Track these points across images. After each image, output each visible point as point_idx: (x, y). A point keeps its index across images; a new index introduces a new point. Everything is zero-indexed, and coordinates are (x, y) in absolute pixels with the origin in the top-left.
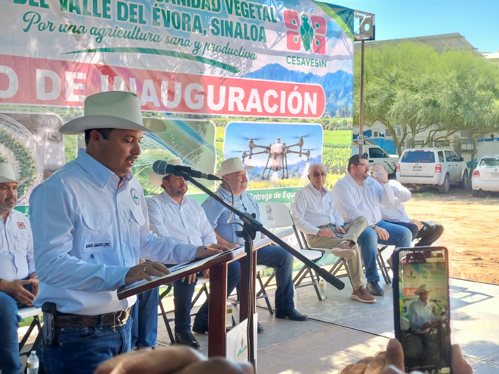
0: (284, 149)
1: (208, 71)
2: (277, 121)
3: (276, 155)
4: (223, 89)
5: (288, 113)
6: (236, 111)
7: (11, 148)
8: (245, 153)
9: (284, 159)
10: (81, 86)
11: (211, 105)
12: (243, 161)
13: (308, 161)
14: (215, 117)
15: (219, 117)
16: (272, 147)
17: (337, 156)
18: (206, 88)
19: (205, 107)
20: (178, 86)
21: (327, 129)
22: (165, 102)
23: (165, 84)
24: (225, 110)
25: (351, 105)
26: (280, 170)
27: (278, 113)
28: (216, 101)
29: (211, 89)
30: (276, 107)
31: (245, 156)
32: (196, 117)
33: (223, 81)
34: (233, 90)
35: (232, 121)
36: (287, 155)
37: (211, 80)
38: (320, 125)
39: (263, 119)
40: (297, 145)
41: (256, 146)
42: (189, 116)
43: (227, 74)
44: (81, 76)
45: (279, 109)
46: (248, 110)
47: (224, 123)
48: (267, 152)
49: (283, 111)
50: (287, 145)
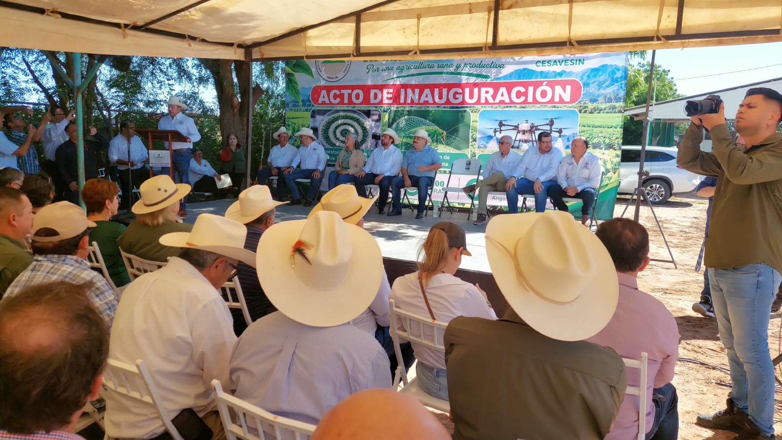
0: (532, 127)
1: (464, 79)
2: (524, 108)
3: (524, 132)
4: (476, 90)
5: (535, 101)
6: (487, 102)
7: (360, 125)
8: (495, 129)
9: (533, 135)
10: (390, 96)
11: (467, 99)
12: (495, 135)
13: (560, 137)
14: (471, 107)
15: (474, 107)
16: (519, 126)
17: (600, 135)
18: (464, 91)
19: (463, 102)
20: (445, 91)
21: (585, 112)
22: (437, 99)
23: (437, 91)
24: (478, 102)
25: (623, 92)
26: (529, 142)
27: (525, 102)
28: (471, 97)
29: (467, 90)
30: (523, 98)
31: (495, 131)
32: (457, 108)
33: (476, 85)
34: (483, 90)
35: (483, 109)
36: (535, 131)
37: (467, 85)
38: (576, 109)
39: (511, 107)
40: (547, 125)
41: (504, 125)
42: (453, 108)
43: (479, 80)
44: (391, 90)
45: (526, 99)
46: (497, 101)
47: (478, 110)
48: (515, 129)
49: (530, 99)
50: (535, 125)
